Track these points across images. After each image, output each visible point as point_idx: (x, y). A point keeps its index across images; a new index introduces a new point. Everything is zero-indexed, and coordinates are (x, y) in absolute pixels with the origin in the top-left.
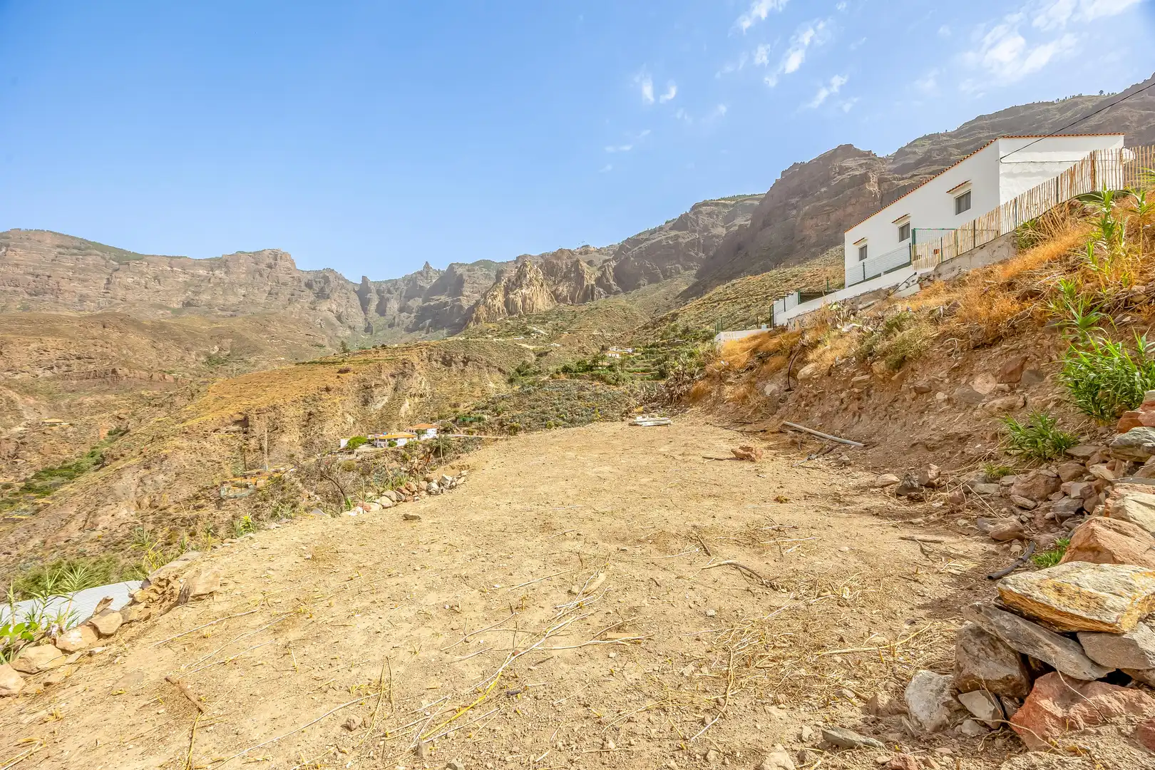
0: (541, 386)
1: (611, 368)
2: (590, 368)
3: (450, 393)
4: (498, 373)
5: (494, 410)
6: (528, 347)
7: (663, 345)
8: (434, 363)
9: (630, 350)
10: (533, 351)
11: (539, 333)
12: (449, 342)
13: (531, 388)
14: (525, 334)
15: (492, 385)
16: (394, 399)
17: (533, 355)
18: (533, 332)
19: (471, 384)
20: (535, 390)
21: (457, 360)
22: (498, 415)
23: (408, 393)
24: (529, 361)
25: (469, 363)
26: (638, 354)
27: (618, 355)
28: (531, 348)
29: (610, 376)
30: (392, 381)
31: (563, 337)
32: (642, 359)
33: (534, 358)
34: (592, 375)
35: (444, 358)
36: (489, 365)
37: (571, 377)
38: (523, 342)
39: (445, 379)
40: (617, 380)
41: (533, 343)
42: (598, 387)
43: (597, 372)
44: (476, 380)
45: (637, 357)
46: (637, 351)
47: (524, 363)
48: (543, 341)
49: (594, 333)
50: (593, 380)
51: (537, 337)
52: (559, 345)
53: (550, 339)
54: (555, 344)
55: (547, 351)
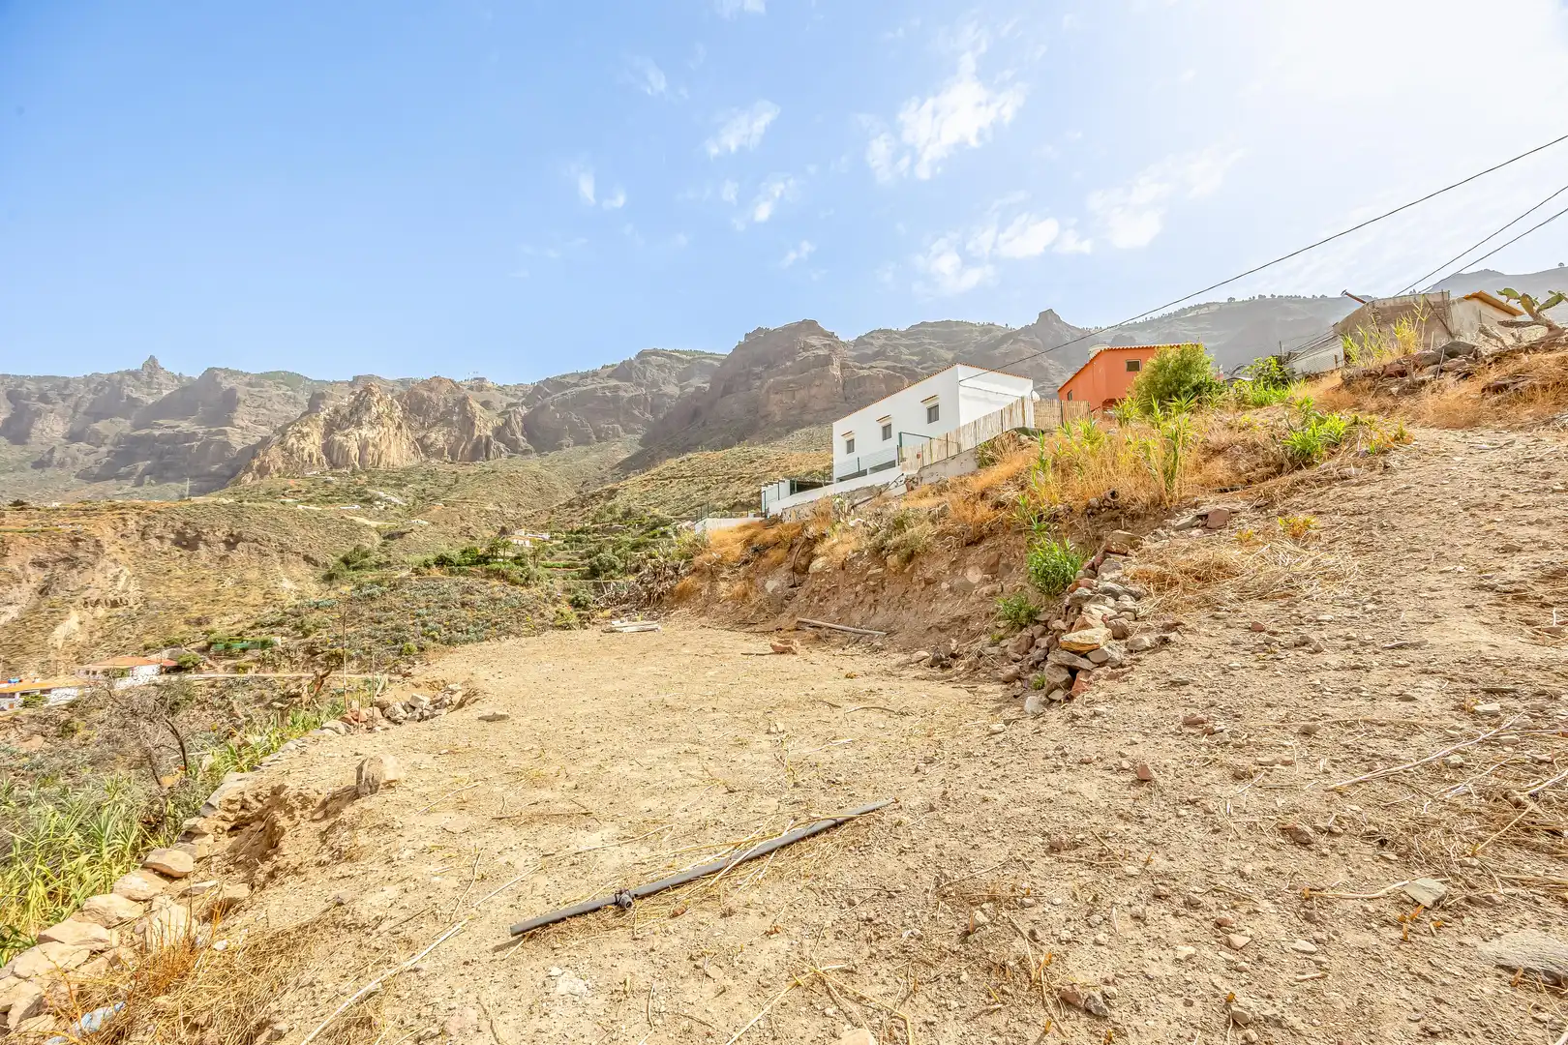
0: (394, 587)
1: (518, 560)
2: (483, 560)
3: (190, 599)
4: (303, 564)
5: (297, 628)
6: (367, 522)
7: (595, 530)
8: (154, 542)
9: (546, 536)
10: (378, 530)
11: (390, 502)
12: (196, 507)
13: (376, 590)
14: (363, 501)
15: (287, 584)
16: (35, 610)
17: (375, 535)
18: (379, 499)
19: (241, 582)
20: (383, 593)
21: (211, 538)
22: (306, 635)
23: (79, 600)
24: (368, 546)
25: (240, 546)
26: (559, 542)
27: (528, 542)
28: (374, 524)
29: (516, 572)
30: (37, 576)
31: (434, 511)
32: (565, 549)
33: (378, 540)
34: (488, 571)
35: (181, 534)
36: (283, 549)
37: (452, 572)
38: (358, 513)
39: (180, 573)
40: (527, 579)
41: (379, 516)
42: (496, 589)
43: (495, 566)
44: (253, 575)
45: (556, 546)
46: (557, 538)
47: (357, 549)
48: (397, 515)
49: (488, 508)
50: (488, 578)
51: (386, 508)
52: (426, 523)
53: (411, 512)
54: (419, 521)
55: (403, 530)
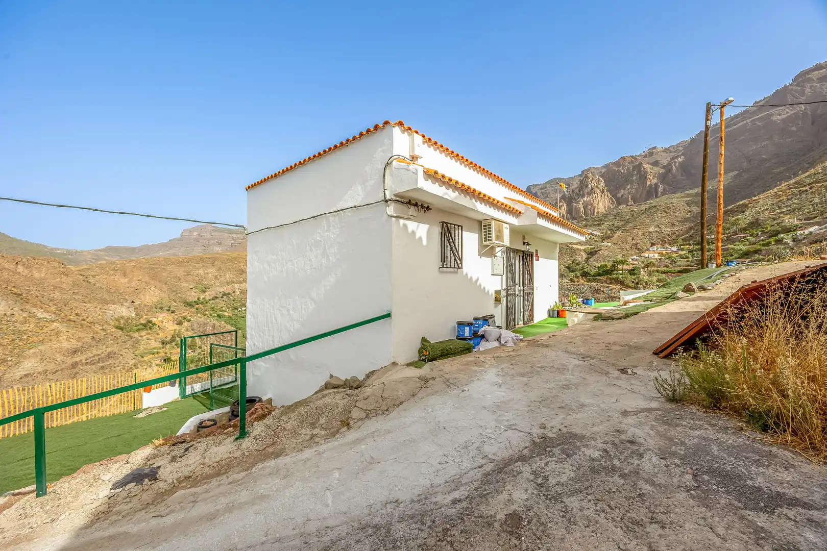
1: (632, 272)
2: (608, 272)
6: (579, 247)
9: (675, 249)
10: (584, 250)
11: (593, 234)
17: (583, 253)
26: (684, 252)
27: (656, 255)
28: (582, 248)
29: (629, 279)
31: (616, 236)
34: (611, 279)
37: (589, 281)
40: (637, 284)
42: (614, 291)
43: (614, 276)
46: (682, 250)
48: (596, 241)
49: (651, 230)
50: (611, 283)
51: (590, 238)
52: (609, 244)
53: (603, 239)
54: (605, 243)
55: (597, 250)
